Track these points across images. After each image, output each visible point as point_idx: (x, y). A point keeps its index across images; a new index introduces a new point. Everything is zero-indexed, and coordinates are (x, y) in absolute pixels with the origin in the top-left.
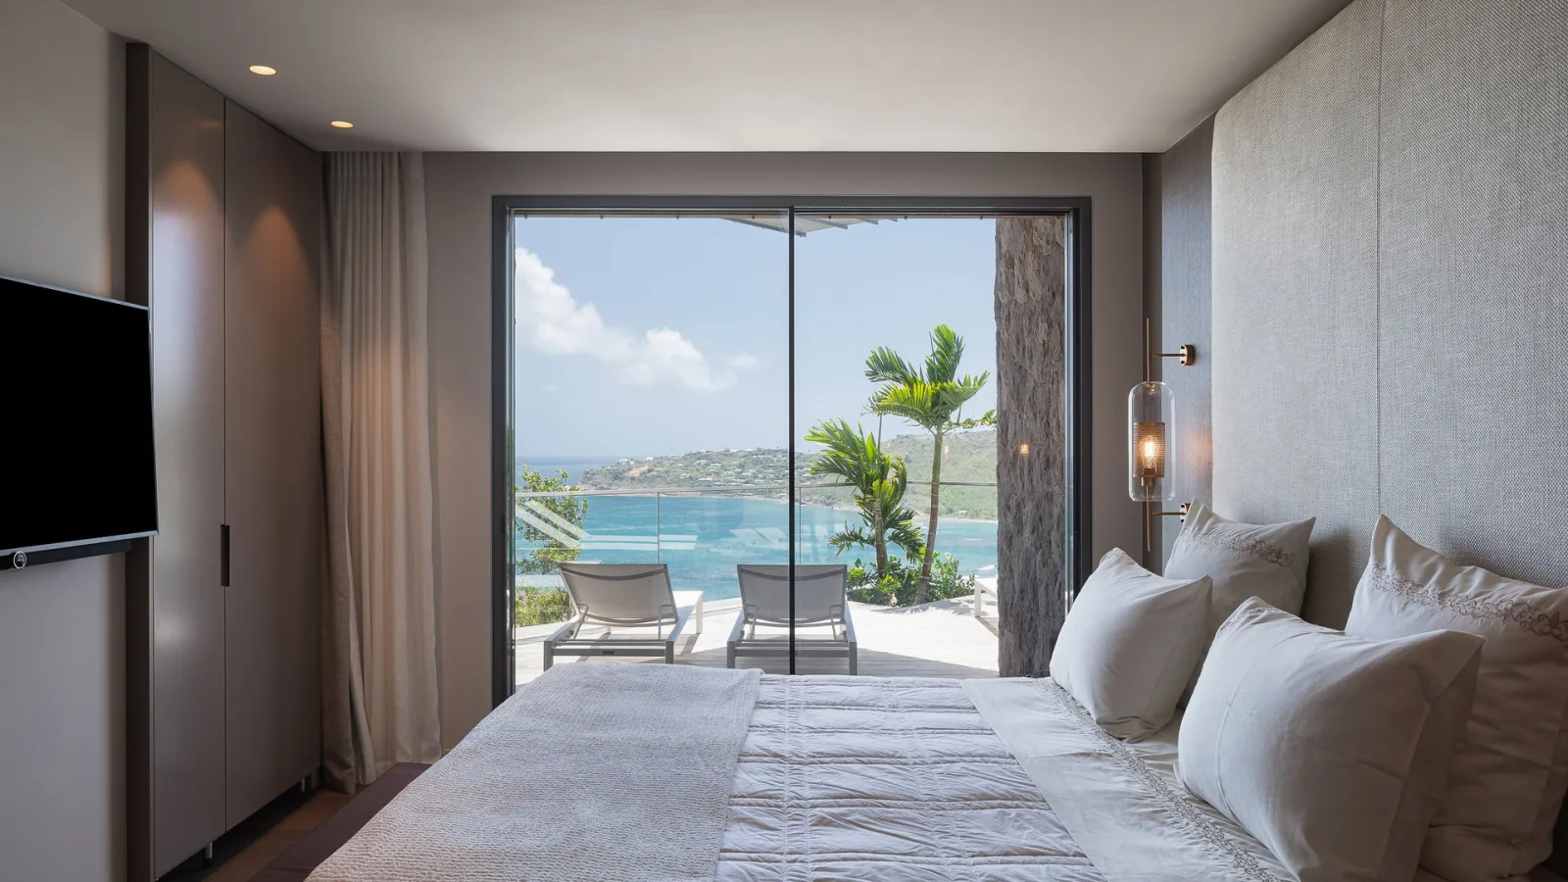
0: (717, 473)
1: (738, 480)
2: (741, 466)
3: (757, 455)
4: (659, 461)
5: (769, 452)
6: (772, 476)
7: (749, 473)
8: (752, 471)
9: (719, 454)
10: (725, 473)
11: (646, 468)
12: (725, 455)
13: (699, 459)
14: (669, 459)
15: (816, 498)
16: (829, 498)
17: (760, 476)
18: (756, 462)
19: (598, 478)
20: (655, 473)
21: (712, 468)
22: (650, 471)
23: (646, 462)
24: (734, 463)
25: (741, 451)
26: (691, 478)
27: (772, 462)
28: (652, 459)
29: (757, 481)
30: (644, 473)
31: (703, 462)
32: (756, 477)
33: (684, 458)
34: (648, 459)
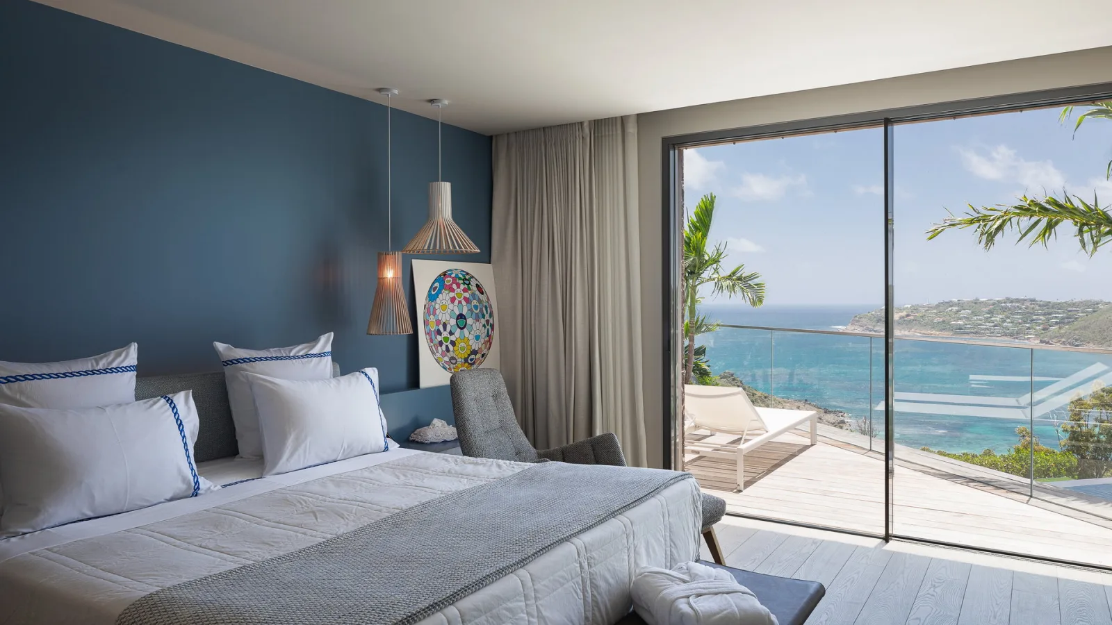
0: (968, 318)
1: (987, 324)
2: (990, 312)
3: (1005, 303)
4: (915, 308)
5: (1018, 301)
6: (1020, 321)
7: (998, 318)
8: (1001, 316)
9: (968, 302)
10: (975, 318)
11: (904, 313)
12: (975, 303)
13: (951, 306)
14: (924, 307)
15: (1063, 340)
16: (1076, 340)
17: (1009, 320)
18: (1004, 309)
19: (864, 321)
20: (912, 318)
21: (964, 313)
22: (908, 316)
23: (904, 309)
24: (983, 309)
25: (991, 300)
26: (944, 321)
27: (1020, 309)
28: (909, 306)
29: (1005, 324)
30: (903, 317)
31: (955, 309)
32: (1004, 321)
33: (938, 306)
34: (906, 306)
